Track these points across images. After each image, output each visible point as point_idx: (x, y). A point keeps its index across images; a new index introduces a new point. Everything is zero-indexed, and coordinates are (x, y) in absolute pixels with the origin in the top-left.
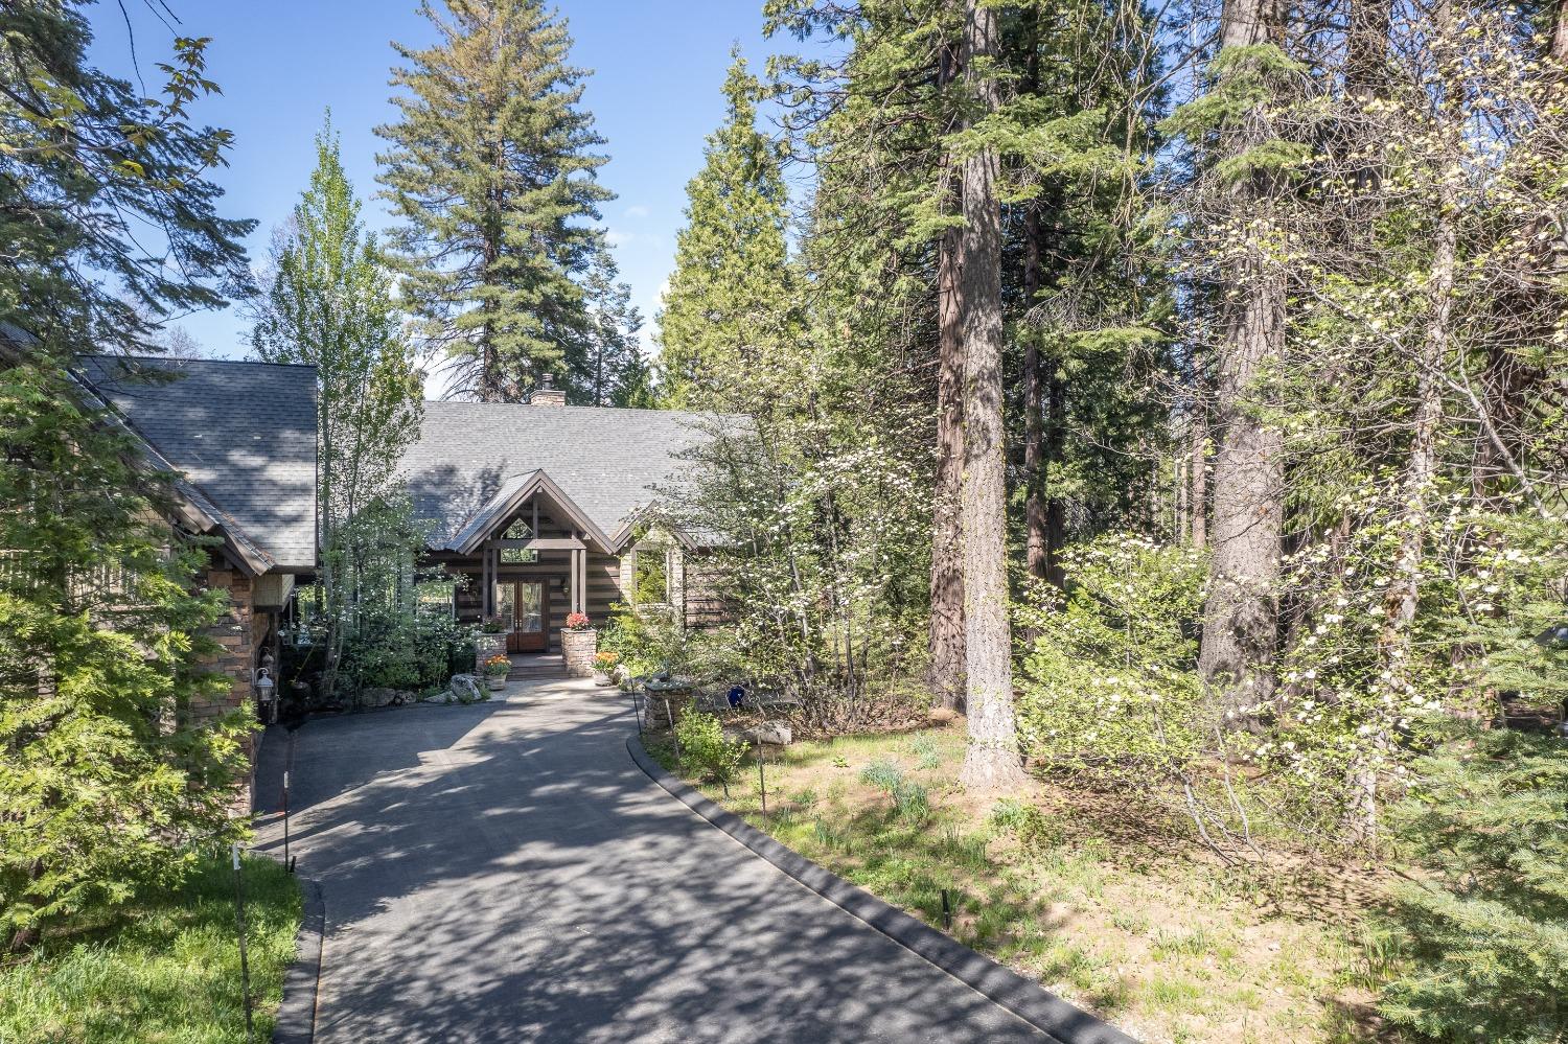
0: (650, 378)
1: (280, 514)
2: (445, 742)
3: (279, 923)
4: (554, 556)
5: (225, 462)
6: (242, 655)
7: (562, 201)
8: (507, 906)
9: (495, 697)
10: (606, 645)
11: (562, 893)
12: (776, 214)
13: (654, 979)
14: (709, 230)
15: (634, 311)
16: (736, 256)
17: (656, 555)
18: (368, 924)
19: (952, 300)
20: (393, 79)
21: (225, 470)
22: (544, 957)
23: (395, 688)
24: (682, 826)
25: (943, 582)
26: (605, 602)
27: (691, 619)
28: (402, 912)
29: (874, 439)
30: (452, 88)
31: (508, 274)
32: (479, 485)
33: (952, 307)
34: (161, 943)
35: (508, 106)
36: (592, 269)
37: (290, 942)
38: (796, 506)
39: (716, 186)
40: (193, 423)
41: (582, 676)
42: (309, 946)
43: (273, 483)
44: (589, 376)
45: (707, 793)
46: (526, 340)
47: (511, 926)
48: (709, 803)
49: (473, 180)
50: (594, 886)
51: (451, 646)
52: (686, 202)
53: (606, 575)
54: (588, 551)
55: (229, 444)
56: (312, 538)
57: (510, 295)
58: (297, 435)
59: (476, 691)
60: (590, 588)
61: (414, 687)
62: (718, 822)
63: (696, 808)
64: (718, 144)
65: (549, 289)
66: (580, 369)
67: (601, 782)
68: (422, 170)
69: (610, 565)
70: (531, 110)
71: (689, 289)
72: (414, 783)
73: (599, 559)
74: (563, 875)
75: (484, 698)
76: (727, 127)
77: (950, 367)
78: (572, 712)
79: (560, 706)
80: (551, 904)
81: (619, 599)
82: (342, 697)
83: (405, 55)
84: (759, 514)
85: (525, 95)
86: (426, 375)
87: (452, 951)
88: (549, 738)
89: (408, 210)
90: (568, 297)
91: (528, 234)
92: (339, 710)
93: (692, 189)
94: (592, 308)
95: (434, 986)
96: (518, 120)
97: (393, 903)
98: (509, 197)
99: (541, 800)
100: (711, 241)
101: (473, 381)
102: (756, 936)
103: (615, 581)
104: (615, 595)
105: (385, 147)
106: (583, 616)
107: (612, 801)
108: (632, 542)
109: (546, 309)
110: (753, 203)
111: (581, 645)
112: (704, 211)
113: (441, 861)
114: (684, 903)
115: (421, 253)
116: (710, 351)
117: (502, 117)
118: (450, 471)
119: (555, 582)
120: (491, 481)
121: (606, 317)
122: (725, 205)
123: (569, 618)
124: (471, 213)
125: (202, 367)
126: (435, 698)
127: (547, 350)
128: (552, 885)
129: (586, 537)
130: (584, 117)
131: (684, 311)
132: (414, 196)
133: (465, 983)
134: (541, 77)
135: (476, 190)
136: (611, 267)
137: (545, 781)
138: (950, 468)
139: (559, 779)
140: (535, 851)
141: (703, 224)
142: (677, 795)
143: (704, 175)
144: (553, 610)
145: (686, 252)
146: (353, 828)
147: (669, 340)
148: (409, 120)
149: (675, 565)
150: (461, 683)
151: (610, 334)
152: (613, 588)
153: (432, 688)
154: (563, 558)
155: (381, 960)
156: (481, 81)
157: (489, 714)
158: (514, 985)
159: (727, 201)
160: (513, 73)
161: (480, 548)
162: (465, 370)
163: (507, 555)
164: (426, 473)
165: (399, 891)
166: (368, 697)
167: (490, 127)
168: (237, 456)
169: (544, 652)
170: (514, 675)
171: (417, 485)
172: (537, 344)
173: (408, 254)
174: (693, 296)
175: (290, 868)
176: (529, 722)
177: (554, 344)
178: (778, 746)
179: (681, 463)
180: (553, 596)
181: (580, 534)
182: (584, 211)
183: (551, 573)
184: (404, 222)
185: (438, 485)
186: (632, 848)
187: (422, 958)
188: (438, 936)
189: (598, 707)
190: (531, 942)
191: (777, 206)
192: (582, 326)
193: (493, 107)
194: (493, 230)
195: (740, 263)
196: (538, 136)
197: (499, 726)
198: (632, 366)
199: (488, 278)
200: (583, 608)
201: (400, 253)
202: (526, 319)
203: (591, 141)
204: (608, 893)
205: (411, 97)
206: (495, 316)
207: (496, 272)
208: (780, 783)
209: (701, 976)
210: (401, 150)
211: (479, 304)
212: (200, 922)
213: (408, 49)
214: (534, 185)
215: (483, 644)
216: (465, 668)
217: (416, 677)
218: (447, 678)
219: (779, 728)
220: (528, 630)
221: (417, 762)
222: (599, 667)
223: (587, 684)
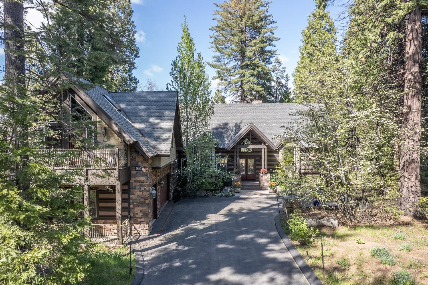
0: (291, 95)
1: (162, 138)
2: (216, 212)
4: (257, 150)
5: (147, 121)
6: (146, 183)
7: (263, 42)
9: (237, 195)
10: (273, 180)
12: (333, 37)
14: (309, 45)
15: (287, 75)
16: (318, 52)
17: (290, 151)
19: (412, 44)
20: (214, 13)
21: (147, 124)
23: (206, 191)
24: (288, 269)
25: (407, 163)
26: (273, 165)
27: (302, 171)
29: (375, 104)
30: (230, 13)
31: (247, 66)
32: (234, 128)
33: (413, 47)
35: (246, 15)
36: (274, 64)
38: (340, 132)
39: (312, 30)
40: (140, 110)
41: (265, 189)
43: (161, 128)
44: (273, 96)
45: (301, 252)
46: (252, 86)
48: (301, 257)
49: (236, 39)
51: (223, 179)
52: (302, 37)
53: (274, 156)
54: (267, 149)
55: (150, 116)
56: (170, 145)
57: (248, 72)
58: (169, 113)
59: (230, 193)
60: (268, 161)
61: (211, 191)
63: (295, 259)
64: (312, 17)
65: (260, 69)
66: (271, 94)
67: (262, 236)
68: (222, 38)
69: (276, 153)
70: (253, 16)
71: (302, 65)
72: (201, 227)
73: (271, 152)
75: (233, 195)
76: (315, 12)
77: (412, 73)
78: (259, 202)
79: (256, 200)
81: (277, 165)
82: (191, 193)
83: (217, 6)
84: (325, 136)
85: (251, 11)
86: (225, 98)
88: (251, 212)
89: (218, 50)
90: (265, 71)
91: (253, 53)
92: (190, 197)
93: (304, 33)
94: (273, 74)
96: (249, 19)
98: (247, 44)
100: (310, 49)
101: (238, 99)
103: (277, 158)
104: (277, 163)
105: (213, 33)
106: (266, 170)
107: (264, 247)
108: (282, 146)
109: (259, 76)
110: (324, 34)
111: (265, 179)
112: (308, 39)
115: (223, 62)
117: (245, 19)
118: (227, 124)
119: (258, 158)
120: (238, 127)
121: (278, 78)
122: (314, 36)
123: (261, 170)
124: (236, 49)
125: (145, 94)
126: (218, 195)
127: (259, 88)
129: (267, 144)
130: (269, 16)
131: (301, 72)
132: (221, 46)
134: (256, 5)
135: (237, 41)
136: (279, 63)
138: (410, 116)
139: (247, 232)
141: (307, 43)
142: (289, 249)
143: (307, 28)
144: (257, 167)
145: (302, 53)
147: (296, 81)
148: (219, 25)
149: (297, 153)
150: (226, 190)
151: (279, 83)
152: (276, 161)
153: (217, 191)
154: (259, 151)
156: (239, 9)
157: (233, 201)
159: (315, 35)
160: (248, 5)
161: (233, 148)
162: (235, 96)
163: (243, 150)
164: (220, 125)
166: (198, 193)
167: (241, 23)
168: (152, 120)
169: (254, 180)
170: (243, 188)
171: (216, 129)
172: (255, 86)
173: (219, 63)
174: (305, 67)
176: (246, 205)
177: (261, 86)
178: (332, 228)
179: (294, 117)
180: (257, 163)
181: (265, 143)
182: (269, 45)
183: (256, 155)
184: (218, 54)
185: (222, 129)
189: (269, 201)
191: (333, 35)
192: (269, 80)
193: (242, 17)
194: (242, 53)
195: (320, 54)
196: (255, 23)
197: (235, 206)
198: (286, 92)
199: (242, 68)
200: (266, 167)
201: (216, 63)
202: (253, 79)
203: (272, 23)
205: (219, 17)
206: (243, 79)
207: (244, 66)
208: (334, 249)
210: (217, 34)
211: (239, 76)
213: (218, 4)
214: (255, 38)
215: (234, 178)
216: (228, 186)
217: (212, 188)
218: (222, 188)
219: (332, 220)
220: (249, 173)
221: (205, 218)
222: (270, 187)
223: (266, 192)
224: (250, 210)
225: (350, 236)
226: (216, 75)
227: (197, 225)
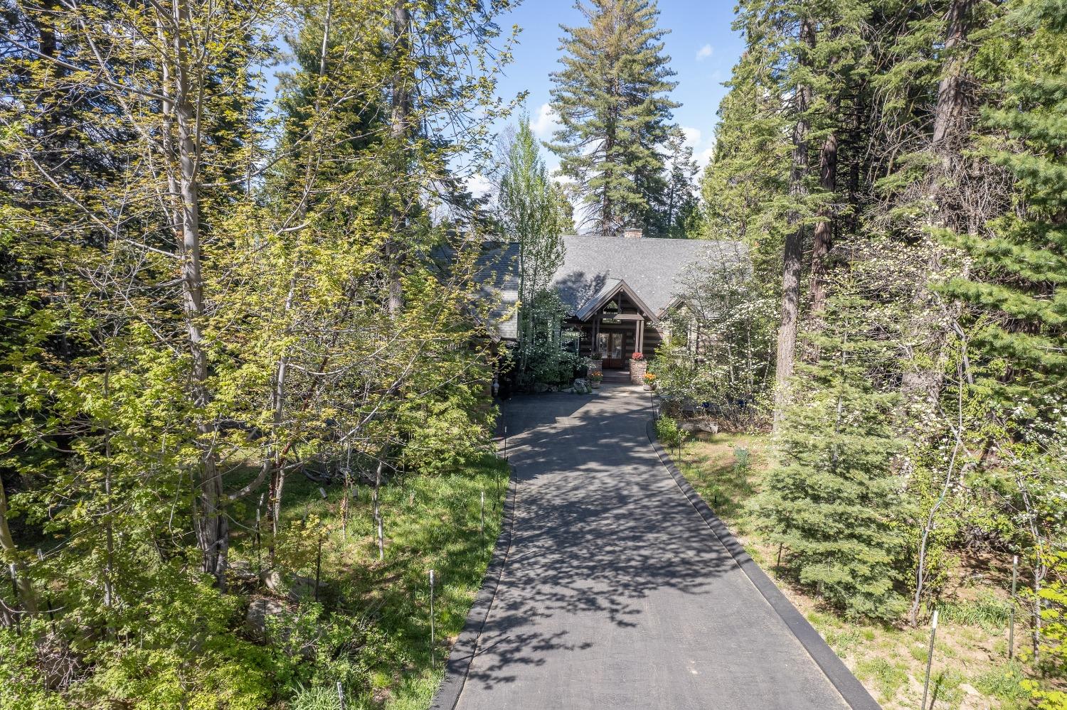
2: (567, 414)
3: (504, 477)
4: (629, 322)
8: (576, 482)
9: (594, 392)
10: (651, 370)
11: (596, 481)
13: (613, 509)
15: (695, 162)
18: (531, 482)
20: (560, 46)
22: (583, 498)
23: (549, 385)
24: (652, 463)
26: (653, 346)
28: (542, 479)
30: (591, 48)
32: (594, 284)
34: (472, 478)
35: (621, 60)
37: (506, 483)
41: (638, 384)
42: (512, 486)
43: (501, 300)
45: (667, 451)
46: (626, 193)
47: (576, 488)
48: (666, 455)
50: (608, 480)
51: (575, 367)
53: (654, 332)
54: (645, 321)
57: (618, 168)
59: (585, 388)
60: (645, 338)
61: (557, 384)
62: (665, 463)
63: (661, 457)
67: (628, 441)
69: (658, 326)
70: (634, 61)
72: (553, 431)
74: (599, 475)
75: (589, 392)
78: (629, 403)
79: (624, 400)
80: (591, 484)
81: (660, 347)
82: (526, 386)
83: (566, 30)
85: (630, 52)
87: (555, 493)
88: (615, 416)
89: (566, 121)
91: (629, 133)
92: (523, 393)
95: (548, 501)
96: (626, 67)
97: (540, 476)
98: (621, 111)
99: (602, 445)
102: (654, 502)
104: (659, 343)
105: (553, 86)
106: (641, 355)
107: (630, 449)
108: (670, 315)
111: (639, 368)
113: (558, 464)
114: (636, 489)
115: (572, 143)
116: (728, 201)
117: (618, 65)
118: (581, 275)
119: (629, 334)
120: (600, 283)
121: (677, 167)
123: (634, 354)
124: (599, 123)
126: (566, 390)
127: (637, 198)
128: (594, 478)
129: (644, 314)
130: (664, 60)
133: (558, 502)
135: (602, 109)
136: (682, 136)
137: (605, 437)
139: (611, 437)
140: (593, 465)
142: (656, 450)
144: (627, 348)
146: (527, 448)
148: (567, 70)
150: (578, 384)
151: (679, 177)
152: (659, 340)
153: (565, 385)
154: (632, 323)
155: (533, 492)
156: (608, 44)
157: (589, 401)
158: (572, 504)
160: (625, 39)
161: (591, 318)
162: (593, 209)
163: (607, 320)
164: (570, 276)
165: (542, 473)
166: (536, 388)
167: (611, 72)
169: (622, 369)
170: (604, 381)
171: (564, 282)
172: (631, 195)
173: (565, 144)
175: (506, 460)
176: (608, 407)
177: (641, 195)
178: (710, 433)
180: (628, 341)
181: (641, 313)
182: (663, 116)
183: (627, 329)
184: (563, 127)
185: (574, 283)
186: (628, 469)
187: (546, 494)
188: (552, 488)
189: (641, 402)
190: (581, 494)
193: (612, 58)
194: (610, 131)
196: (637, 74)
197: (593, 408)
199: (608, 157)
200: (641, 349)
201: (561, 144)
203: (667, 74)
204: (611, 482)
205: (569, 56)
206: (610, 180)
208: (699, 450)
209: (628, 510)
211: (602, 172)
212: (481, 473)
213: (568, 27)
215: (592, 366)
216: (581, 377)
217: (558, 380)
218: (572, 380)
219: (712, 426)
220: (614, 356)
221: (555, 422)
222: (647, 381)
223: (640, 389)
224: (615, 413)
225: (725, 441)
226: (559, 168)
227: (545, 429)
